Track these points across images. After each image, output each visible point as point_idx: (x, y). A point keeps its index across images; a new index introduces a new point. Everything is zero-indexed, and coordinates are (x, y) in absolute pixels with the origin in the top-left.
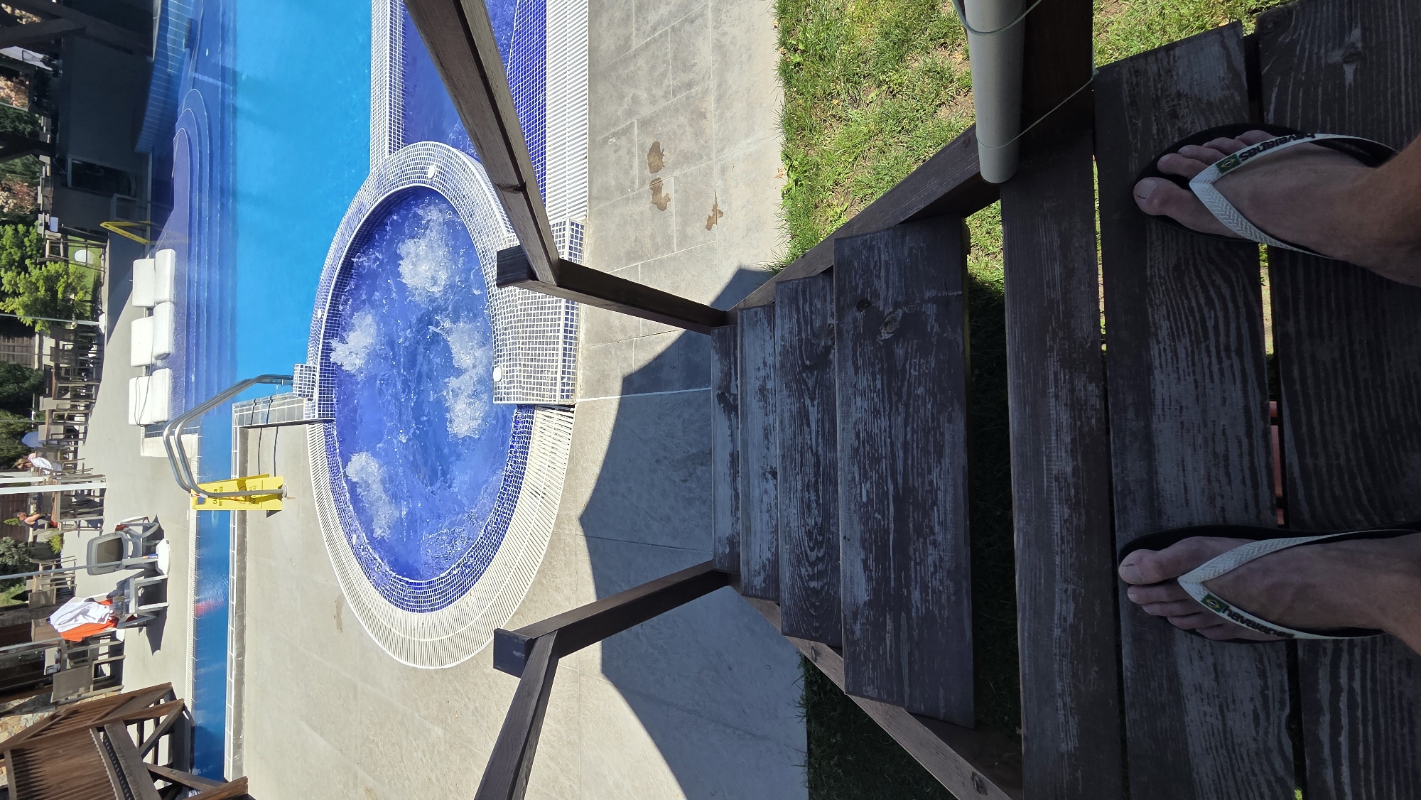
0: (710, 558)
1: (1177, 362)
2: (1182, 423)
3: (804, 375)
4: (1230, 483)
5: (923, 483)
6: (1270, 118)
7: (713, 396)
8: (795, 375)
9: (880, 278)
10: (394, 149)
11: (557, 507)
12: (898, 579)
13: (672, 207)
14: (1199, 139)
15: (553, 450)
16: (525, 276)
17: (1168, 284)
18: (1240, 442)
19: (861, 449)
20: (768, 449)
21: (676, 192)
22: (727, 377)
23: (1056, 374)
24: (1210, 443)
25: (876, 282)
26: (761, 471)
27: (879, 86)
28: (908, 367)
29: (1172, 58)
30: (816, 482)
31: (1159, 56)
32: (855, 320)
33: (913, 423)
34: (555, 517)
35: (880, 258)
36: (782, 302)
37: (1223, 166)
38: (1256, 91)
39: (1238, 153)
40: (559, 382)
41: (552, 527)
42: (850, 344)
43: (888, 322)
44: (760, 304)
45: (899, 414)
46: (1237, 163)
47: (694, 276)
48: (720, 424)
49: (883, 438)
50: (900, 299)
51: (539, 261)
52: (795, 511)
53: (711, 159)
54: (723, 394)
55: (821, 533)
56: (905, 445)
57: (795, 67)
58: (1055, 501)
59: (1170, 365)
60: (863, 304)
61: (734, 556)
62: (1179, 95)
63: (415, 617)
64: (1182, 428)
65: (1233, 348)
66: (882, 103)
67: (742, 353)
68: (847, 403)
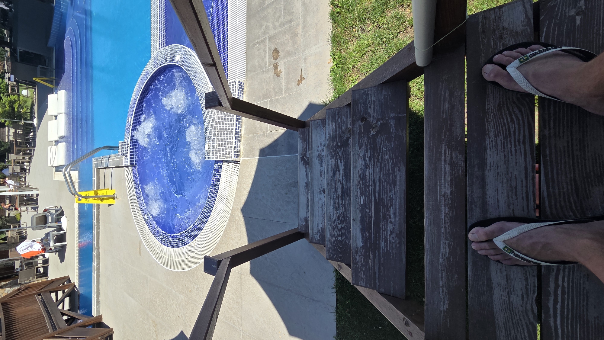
0: (297, 227)
1: (497, 147)
2: (498, 173)
3: (338, 149)
4: (517, 199)
5: (387, 197)
6: (543, 40)
7: (299, 158)
8: (334, 150)
9: (371, 108)
10: (162, 48)
11: (232, 204)
12: (375, 237)
13: (283, 75)
14: (511, 48)
15: (230, 180)
16: (217, 104)
17: (495, 112)
18: (522, 181)
19: (361, 182)
20: (322, 181)
21: (284, 69)
22: (305, 149)
23: (445, 151)
24: (509, 182)
25: (369, 110)
26: (319, 190)
27: (374, 23)
28: (382, 147)
29: (501, 11)
30: (342, 195)
31: (496, 10)
32: (360, 126)
33: (383, 171)
34: (231, 208)
35: (371, 99)
36: (329, 118)
37: (521, 60)
38: (537, 28)
39: (528, 55)
40: (233, 151)
41: (230, 212)
42: (357, 136)
43: (374, 127)
44: (320, 119)
45: (378, 167)
46: (528, 59)
47: (291, 106)
48: (302, 170)
49: (370, 177)
50: (379, 117)
51: (223, 98)
52: (333, 208)
53: (300, 55)
54: (303, 157)
55: (343, 217)
56: (380, 181)
57: (337, 14)
58: (442, 205)
59: (494, 147)
60: (363, 119)
61: (307, 226)
62: (504, 28)
63: (171, 249)
64: (498, 175)
65: (521, 141)
66: (375, 31)
67: (311, 139)
68: (356, 162)
